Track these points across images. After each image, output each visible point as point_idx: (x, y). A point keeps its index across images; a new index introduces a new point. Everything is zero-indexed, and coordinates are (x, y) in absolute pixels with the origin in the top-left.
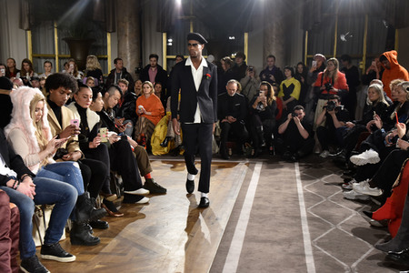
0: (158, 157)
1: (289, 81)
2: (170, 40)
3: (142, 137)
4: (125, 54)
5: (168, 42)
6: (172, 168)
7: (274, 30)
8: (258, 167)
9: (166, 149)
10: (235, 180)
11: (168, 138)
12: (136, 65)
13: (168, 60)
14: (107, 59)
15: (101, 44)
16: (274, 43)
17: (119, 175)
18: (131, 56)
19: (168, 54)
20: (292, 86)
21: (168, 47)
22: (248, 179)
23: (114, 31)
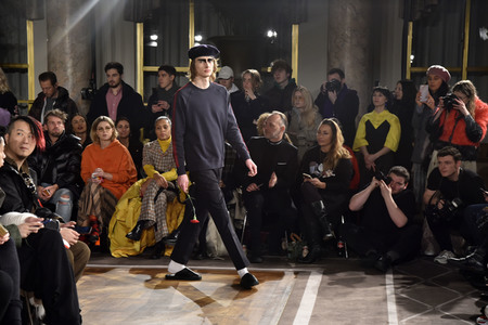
0: (122, 261)
1: (379, 117)
2: (154, 37)
3: (91, 223)
4: (63, 63)
5: (147, 40)
6: (147, 281)
7: (348, 20)
8: (315, 280)
9: (137, 245)
10: (269, 306)
11: (143, 224)
12: (84, 84)
13: (146, 74)
14: (26, 71)
15: (13, 41)
16: (348, 45)
17: (37, 298)
18: (74, 66)
19: (146, 63)
20: (386, 126)
21: (147, 49)
22: (293, 305)
23: (40, 18)
